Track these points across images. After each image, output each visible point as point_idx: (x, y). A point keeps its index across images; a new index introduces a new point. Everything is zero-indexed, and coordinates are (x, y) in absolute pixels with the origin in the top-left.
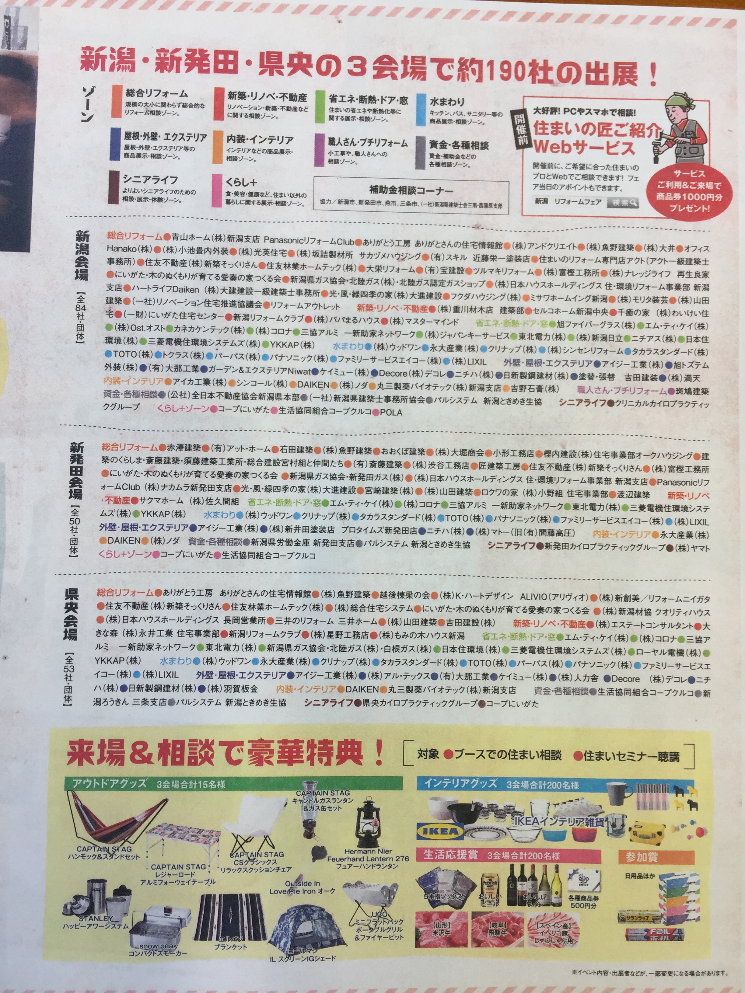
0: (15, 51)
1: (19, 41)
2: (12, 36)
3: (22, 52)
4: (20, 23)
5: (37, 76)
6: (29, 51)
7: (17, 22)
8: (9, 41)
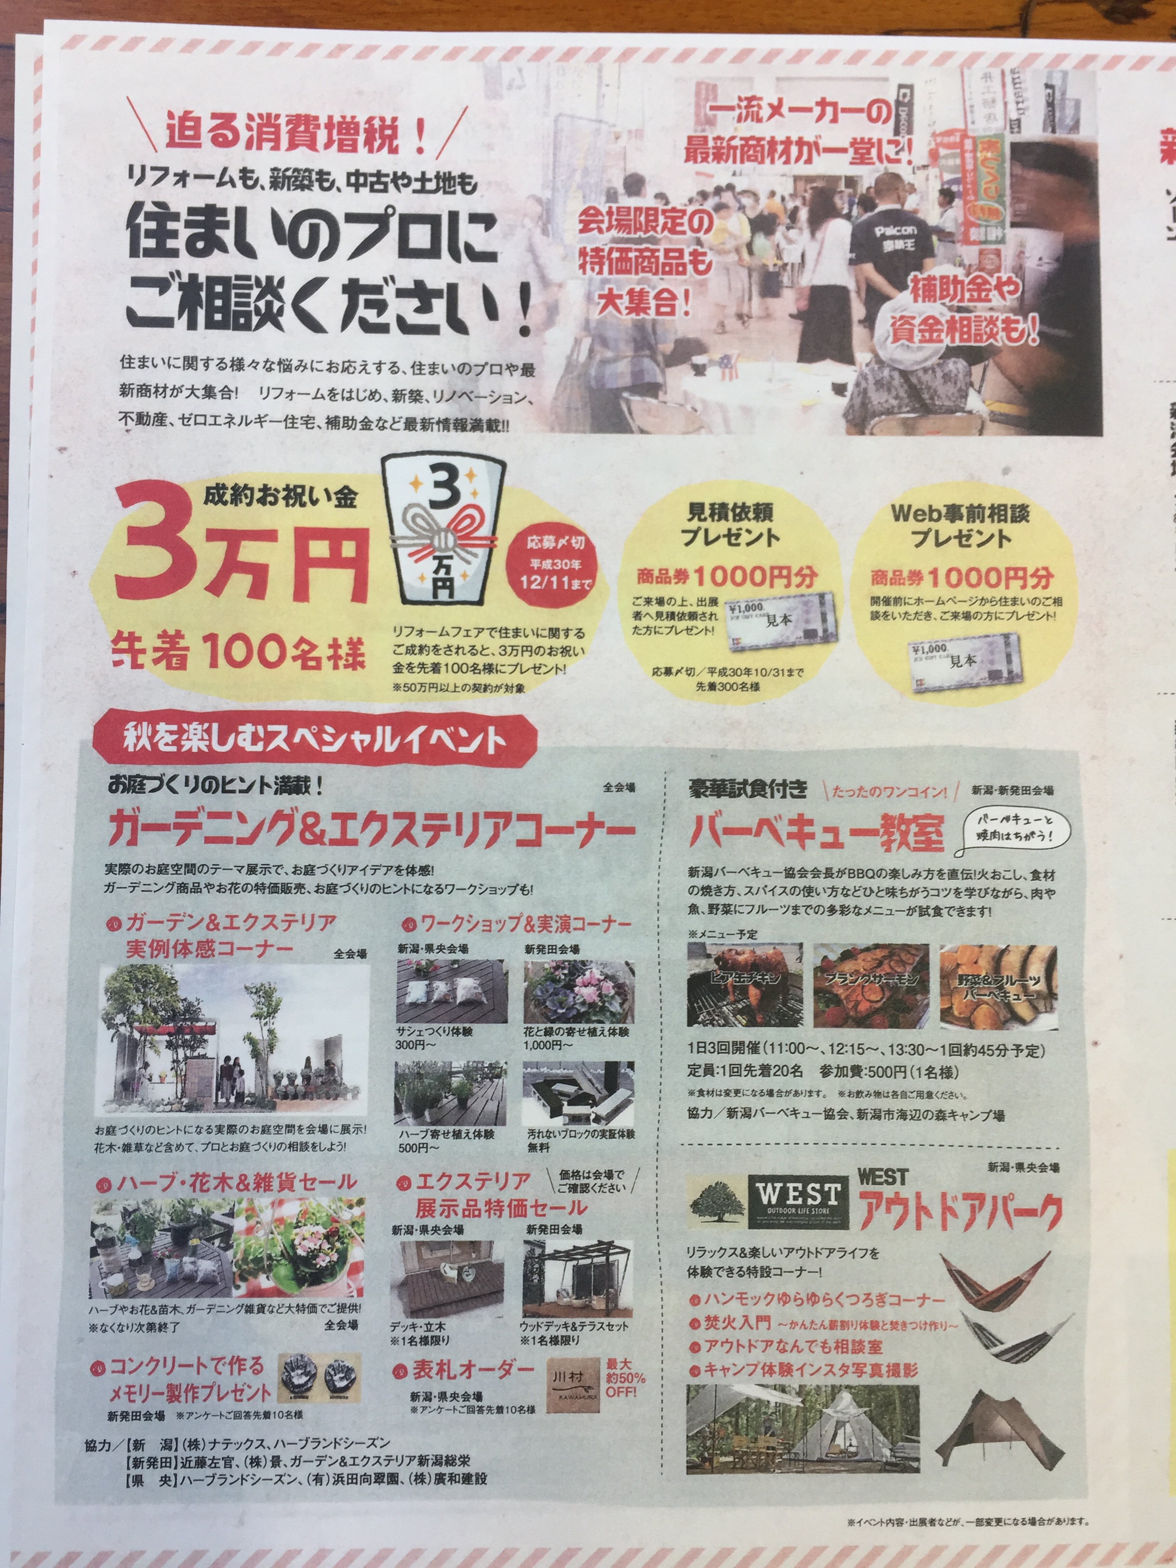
0: (1062, 135)
1: (1069, 122)
2: (1057, 114)
3: (1073, 137)
4: (1070, 94)
5: (1097, 173)
6: (1083, 136)
7: (1063, 94)
8: (1053, 121)
